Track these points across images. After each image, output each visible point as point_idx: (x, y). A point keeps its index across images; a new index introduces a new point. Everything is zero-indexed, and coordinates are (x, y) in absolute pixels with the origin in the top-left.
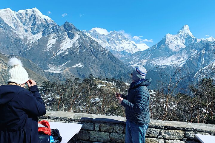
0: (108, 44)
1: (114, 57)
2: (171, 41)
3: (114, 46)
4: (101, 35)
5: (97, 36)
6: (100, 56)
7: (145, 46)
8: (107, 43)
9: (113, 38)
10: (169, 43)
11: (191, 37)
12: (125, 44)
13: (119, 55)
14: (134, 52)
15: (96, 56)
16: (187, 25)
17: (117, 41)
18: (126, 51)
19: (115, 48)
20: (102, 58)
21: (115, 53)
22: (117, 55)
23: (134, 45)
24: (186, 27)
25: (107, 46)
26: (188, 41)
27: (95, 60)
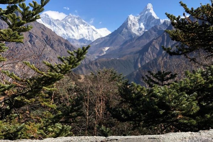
0: (64, 31)
1: (72, 46)
2: (134, 24)
3: (71, 33)
4: (55, 20)
5: (50, 21)
6: (55, 45)
7: (106, 31)
8: (63, 29)
9: (69, 23)
10: (132, 26)
11: (154, 18)
12: (84, 29)
13: (78, 44)
14: (95, 40)
15: (52, 46)
16: (150, 4)
17: (74, 26)
18: (86, 38)
19: (73, 36)
20: (59, 48)
21: (73, 42)
22: (76, 44)
23: (94, 30)
24: (150, 6)
25: (64, 34)
26: (152, 23)
27: (50, 51)
